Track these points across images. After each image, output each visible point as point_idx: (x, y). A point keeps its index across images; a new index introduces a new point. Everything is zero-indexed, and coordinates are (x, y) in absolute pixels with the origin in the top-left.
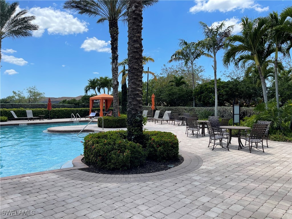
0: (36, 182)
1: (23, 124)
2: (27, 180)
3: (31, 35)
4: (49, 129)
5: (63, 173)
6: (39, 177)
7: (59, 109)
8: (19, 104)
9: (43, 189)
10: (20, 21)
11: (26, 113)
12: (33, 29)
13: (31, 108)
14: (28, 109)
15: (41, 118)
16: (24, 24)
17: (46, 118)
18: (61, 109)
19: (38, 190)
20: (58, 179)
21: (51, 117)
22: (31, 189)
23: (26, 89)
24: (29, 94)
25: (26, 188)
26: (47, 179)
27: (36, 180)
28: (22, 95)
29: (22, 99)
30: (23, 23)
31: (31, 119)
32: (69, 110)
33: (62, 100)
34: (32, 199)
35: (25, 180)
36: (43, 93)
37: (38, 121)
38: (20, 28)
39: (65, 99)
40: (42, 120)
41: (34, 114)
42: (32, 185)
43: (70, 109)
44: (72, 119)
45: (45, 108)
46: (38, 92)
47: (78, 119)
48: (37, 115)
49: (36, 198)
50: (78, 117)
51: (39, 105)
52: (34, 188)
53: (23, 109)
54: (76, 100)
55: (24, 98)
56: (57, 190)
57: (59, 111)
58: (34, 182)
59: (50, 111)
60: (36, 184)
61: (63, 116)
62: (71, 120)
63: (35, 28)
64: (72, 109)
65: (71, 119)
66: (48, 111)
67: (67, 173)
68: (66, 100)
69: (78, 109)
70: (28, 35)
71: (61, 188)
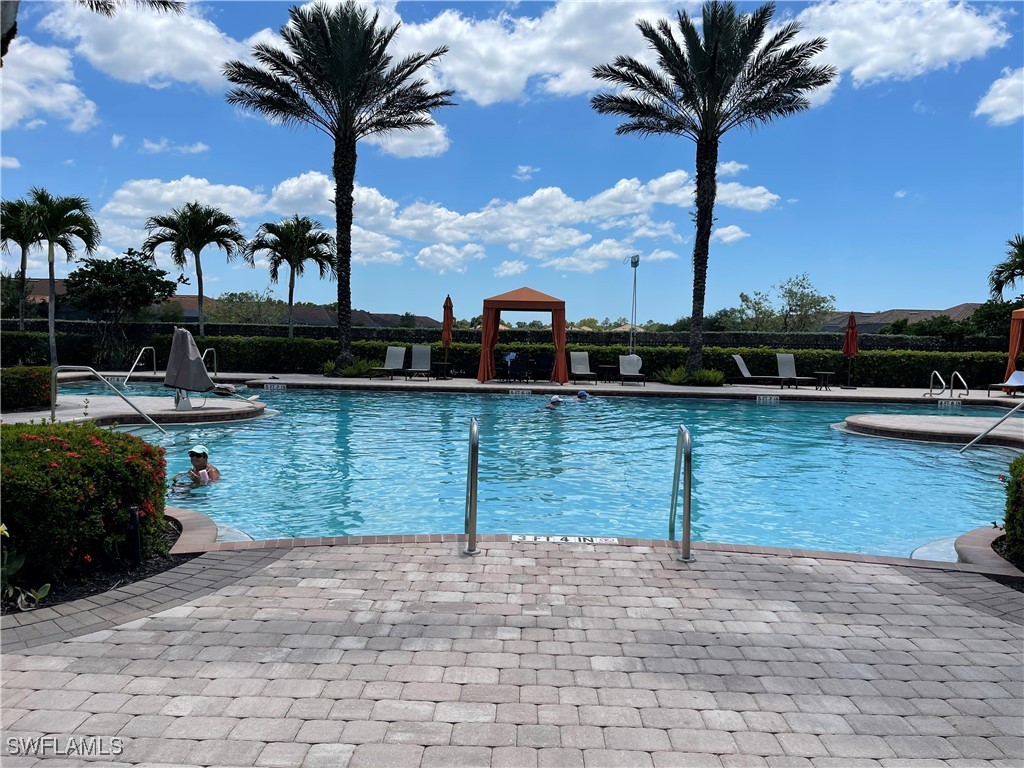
0: (839, 581)
1: (768, 398)
2: (810, 570)
3: (806, 104)
4: (851, 419)
5: (928, 575)
6: (846, 569)
7: (883, 352)
8: (756, 335)
9: (863, 607)
10: (775, 67)
11: (776, 363)
12: (813, 85)
13: (789, 346)
14: (782, 350)
15: (822, 382)
16: (786, 74)
17: (835, 384)
18: (890, 352)
19: (850, 609)
20: (912, 590)
21: (852, 379)
22: (825, 597)
23: (777, 287)
24: (784, 301)
25: (809, 590)
26: (873, 580)
27: (839, 576)
28: (765, 306)
29: (764, 317)
30: (784, 70)
31: (789, 383)
32: (923, 357)
33: (892, 322)
34: (833, 628)
35: (804, 565)
36: (828, 298)
37: (810, 391)
38: (776, 89)
39: (901, 319)
40: (824, 388)
41: (801, 366)
42: (827, 588)
43: (924, 353)
44: (934, 391)
45: (835, 349)
46: (813, 296)
47: (956, 393)
48: (809, 371)
49: (845, 631)
50: (958, 385)
51: (816, 337)
52: (837, 597)
53: (765, 349)
54: (952, 322)
55: (772, 314)
56: (912, 624)
57: (884, 360)
58: (831, 578)
59: (853, 360)
60: (840, 587)
61: (894, 378)
62: (928, 396)
63: (820, 78)
64: (933, 353)
65: (928, 391)
66: (845, 359)
67: (943, 580)
68: (906, 321)
69: (958, 354)
70: (797, 108)
71: (925, 622)
